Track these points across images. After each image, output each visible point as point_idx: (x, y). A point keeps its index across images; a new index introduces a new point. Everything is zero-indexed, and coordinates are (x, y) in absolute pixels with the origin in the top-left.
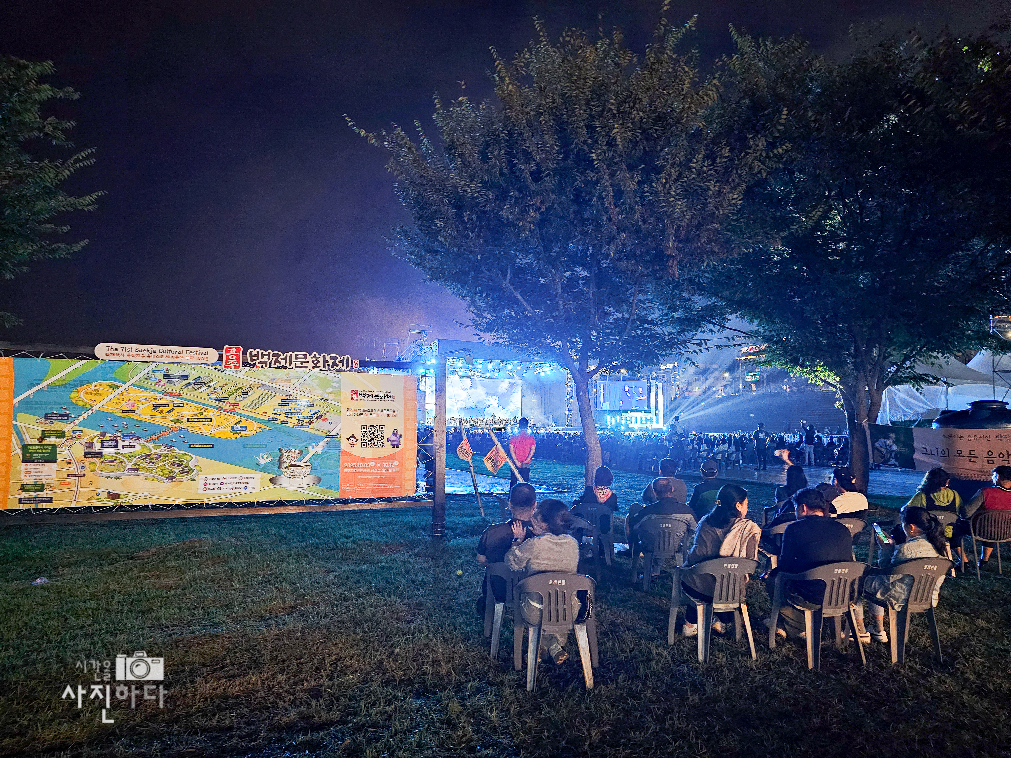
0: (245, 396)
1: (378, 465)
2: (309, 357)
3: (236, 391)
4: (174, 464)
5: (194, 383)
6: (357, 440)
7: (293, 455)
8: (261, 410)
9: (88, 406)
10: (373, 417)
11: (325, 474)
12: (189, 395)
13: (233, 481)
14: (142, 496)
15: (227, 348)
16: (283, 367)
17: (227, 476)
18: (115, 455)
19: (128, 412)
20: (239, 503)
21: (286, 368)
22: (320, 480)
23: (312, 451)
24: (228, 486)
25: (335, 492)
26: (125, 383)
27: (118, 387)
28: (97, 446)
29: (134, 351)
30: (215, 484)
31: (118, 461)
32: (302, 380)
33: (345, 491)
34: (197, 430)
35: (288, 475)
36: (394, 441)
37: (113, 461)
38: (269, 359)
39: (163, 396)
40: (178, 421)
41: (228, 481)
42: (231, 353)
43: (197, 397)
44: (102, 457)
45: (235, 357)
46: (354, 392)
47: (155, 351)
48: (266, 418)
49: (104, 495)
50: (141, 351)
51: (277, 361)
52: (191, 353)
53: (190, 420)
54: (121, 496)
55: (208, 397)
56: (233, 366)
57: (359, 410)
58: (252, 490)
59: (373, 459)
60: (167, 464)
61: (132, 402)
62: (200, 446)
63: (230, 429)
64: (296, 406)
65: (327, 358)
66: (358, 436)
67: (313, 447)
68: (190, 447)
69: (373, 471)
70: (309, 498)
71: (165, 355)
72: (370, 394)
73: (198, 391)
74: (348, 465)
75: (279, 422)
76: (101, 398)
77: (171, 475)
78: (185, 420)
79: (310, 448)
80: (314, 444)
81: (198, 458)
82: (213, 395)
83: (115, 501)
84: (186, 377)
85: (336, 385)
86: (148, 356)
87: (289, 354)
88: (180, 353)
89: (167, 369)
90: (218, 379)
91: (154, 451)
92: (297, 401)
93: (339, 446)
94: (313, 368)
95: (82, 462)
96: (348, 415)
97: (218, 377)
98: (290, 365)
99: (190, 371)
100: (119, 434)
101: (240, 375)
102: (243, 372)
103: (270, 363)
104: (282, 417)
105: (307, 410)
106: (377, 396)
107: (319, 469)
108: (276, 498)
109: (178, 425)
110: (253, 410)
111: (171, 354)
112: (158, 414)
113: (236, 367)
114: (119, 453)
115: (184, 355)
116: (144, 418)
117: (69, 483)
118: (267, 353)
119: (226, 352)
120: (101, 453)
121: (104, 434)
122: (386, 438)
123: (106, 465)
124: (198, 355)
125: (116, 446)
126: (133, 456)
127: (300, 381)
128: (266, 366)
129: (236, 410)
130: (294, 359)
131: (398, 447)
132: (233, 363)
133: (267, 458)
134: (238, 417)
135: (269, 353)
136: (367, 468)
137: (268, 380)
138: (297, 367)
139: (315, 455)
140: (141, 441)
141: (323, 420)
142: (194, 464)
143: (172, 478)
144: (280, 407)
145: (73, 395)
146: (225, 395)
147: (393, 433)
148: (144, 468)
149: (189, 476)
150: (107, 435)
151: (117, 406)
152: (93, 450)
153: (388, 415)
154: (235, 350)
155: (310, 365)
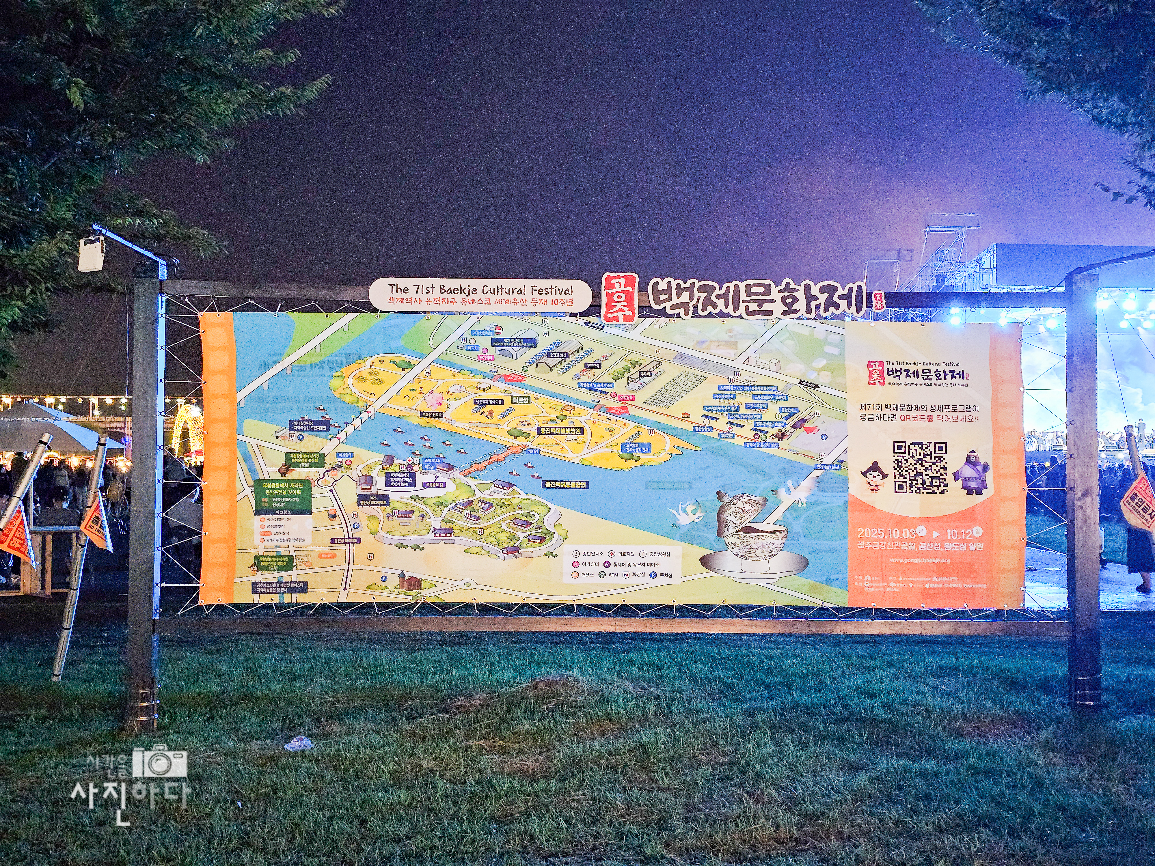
0: (646, 379)
1: (936, 534)
2: (774, 290)
3: (627, 370)
4: (517, 523)
5: (548, 355)
6: (885, 476)
7: (747, 507)
8: (677, 410)
9: (361, 404)
10: (919, 424)
11: (817, 552)
12: (540, 379)
13: (627, 559)
14: (461, 584)
15: (609, 278)
16: (722, 315)
17: (617, 549)
18: (412, 502)
19: (432, 415)
20: (639, 607)
21: (728, 315)
22: (805, 563)
23: (787, 499)
24: (620, 570)
25: (839, 591)
26: (423, 357)
27: (410, 366)
28: (380, 485)
29: (437, 290)
30: (593, 564)
31: (416, 514)
32: (761, 342)
33: (860, 591)
34: (555, 451)
35: (736, 551)
36: (969, 479)
37: (408, 514)
38: (691, 298)
39: (492, 383)
40: (521, 433)
41: (618, 559)
42: (617, 289)
43: (554, 383)
44: (388, 505)
45: (624, 297)
46: (876, 366)
47: (474, 291)
48: (689, 427)
49: (394, 581)
50: (449, 291)
51: (708, 302)
52: (540, 291)
53: (543, 431)
54: (424, 584)
55: (575, 384)
56: (620, 315)
57: (888, 407)
58: (666, 580)
59: (923, 520)
60: (503, 520)
61: (436, 395)
62: (564, 485)
63: (618, 448)
64: (750, 400)
65: (815, 290)
66: (888, 466)
67: (788, 490)
68: (544, 486)
69: (923, 547)
70: (782, 602)
71: (493, 298)
72: (912, 369)
73: (555, 370)
74: (868, 532)
75: (715, 434)
76: (383, 387)
77: (511, 544)
78: (534, 432)
79: (782, 493)
80: (790, 483)
81: (561, 509)
82: (585, 379)
83: (413, 593)
84: (531, 343)
85: (835, 351)
86: (464, 301)
87: (732, 285)
88: (520, 292)
89: (497, 327)
90: (593, 346)
91: (479, 495)
92: (751, 387)
93: (846, 488)
94: (784, 313)
95: (354, 515)
96: (863, 418)
97: (594, 340)
98: (735, 309)
99: (540, 330)
100: (417, 460)
101: (635, 334)
102: (640, 328)
103: (695, 307)
104: (722, 424)
105: (773, 408)
106: (927, 373)
107: (802, 539)
108: (715, 600)
109: (521, 441)
110: (662, 411)
111: (505, 296)
112: (483, 418)
113: (626, 318)
114: (418, 497)
115: (528, 296)
116: (459, 426)
117: (334, 556)
118: (687, 285)
119: (606, 288)
120: (386, 498)
121: (390, 460)
122: (950, 472)
123: (396, 521)
124: (554, 297)
125: (413, 484)
126: (441, 505)
127: (757, 345)
128: (686, 314)
129: (630, 408)
130: (743, 296)
131: (979, 492)
132: (620, 310)
133: (694, 513)
134: (632, 425)
135: (692, 285)
136: (909, 540)
137: (691, 345)
138: (750, 313)
139: (793, 507)
140: (456, 473)
141: (810, 430)
142: (552, 521)
143: (515, 550)
144: (716, 402)
145: (335, 383)
146: (607, 378)
147: (968, 461)
148: (462, 529)
149: (544, 548)
150: (396, 461)
151: (410, 404)
152: (374, 492)
153: (955, 419)
154: (623, 281)
155: (778, 308)
